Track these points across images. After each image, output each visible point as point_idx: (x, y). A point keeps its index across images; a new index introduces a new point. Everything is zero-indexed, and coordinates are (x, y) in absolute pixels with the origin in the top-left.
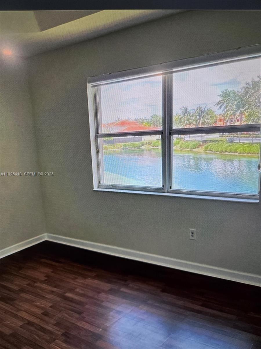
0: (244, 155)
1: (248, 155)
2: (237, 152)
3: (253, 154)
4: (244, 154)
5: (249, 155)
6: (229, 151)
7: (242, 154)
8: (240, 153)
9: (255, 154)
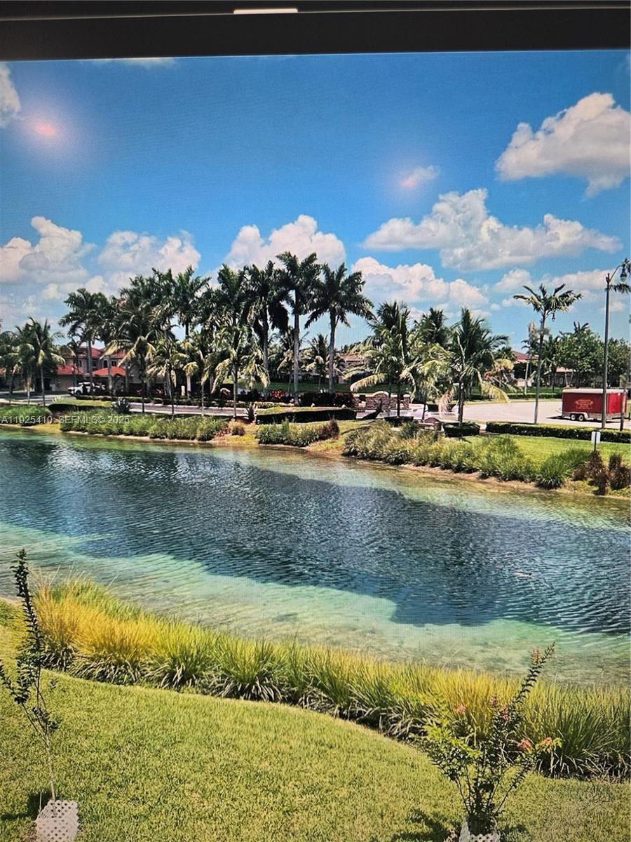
0: (163, 440)
1: (172, 440)
2: (147, 435)
3: (184, 438)
4: (164, 438)
5: (176, 440)
6: (128, 432)
7: (158, 439)
8: (156, 437)
9: (188, 439)
